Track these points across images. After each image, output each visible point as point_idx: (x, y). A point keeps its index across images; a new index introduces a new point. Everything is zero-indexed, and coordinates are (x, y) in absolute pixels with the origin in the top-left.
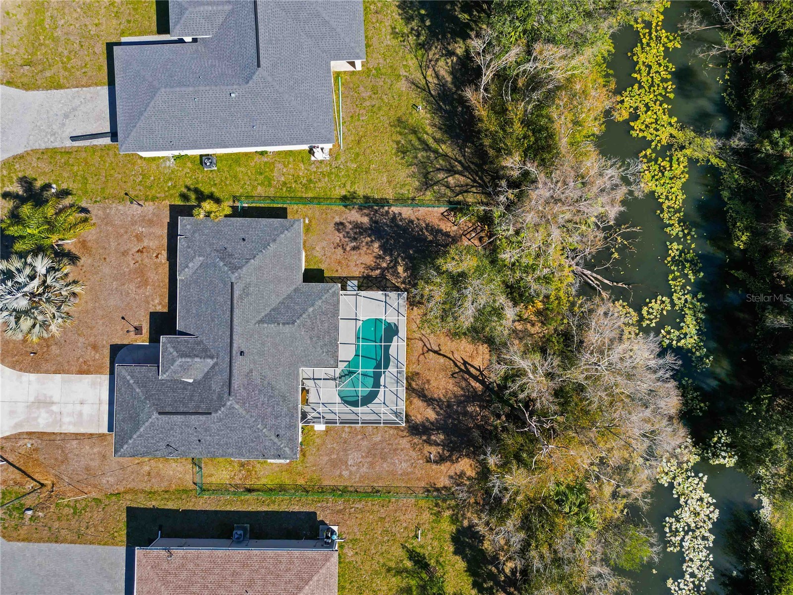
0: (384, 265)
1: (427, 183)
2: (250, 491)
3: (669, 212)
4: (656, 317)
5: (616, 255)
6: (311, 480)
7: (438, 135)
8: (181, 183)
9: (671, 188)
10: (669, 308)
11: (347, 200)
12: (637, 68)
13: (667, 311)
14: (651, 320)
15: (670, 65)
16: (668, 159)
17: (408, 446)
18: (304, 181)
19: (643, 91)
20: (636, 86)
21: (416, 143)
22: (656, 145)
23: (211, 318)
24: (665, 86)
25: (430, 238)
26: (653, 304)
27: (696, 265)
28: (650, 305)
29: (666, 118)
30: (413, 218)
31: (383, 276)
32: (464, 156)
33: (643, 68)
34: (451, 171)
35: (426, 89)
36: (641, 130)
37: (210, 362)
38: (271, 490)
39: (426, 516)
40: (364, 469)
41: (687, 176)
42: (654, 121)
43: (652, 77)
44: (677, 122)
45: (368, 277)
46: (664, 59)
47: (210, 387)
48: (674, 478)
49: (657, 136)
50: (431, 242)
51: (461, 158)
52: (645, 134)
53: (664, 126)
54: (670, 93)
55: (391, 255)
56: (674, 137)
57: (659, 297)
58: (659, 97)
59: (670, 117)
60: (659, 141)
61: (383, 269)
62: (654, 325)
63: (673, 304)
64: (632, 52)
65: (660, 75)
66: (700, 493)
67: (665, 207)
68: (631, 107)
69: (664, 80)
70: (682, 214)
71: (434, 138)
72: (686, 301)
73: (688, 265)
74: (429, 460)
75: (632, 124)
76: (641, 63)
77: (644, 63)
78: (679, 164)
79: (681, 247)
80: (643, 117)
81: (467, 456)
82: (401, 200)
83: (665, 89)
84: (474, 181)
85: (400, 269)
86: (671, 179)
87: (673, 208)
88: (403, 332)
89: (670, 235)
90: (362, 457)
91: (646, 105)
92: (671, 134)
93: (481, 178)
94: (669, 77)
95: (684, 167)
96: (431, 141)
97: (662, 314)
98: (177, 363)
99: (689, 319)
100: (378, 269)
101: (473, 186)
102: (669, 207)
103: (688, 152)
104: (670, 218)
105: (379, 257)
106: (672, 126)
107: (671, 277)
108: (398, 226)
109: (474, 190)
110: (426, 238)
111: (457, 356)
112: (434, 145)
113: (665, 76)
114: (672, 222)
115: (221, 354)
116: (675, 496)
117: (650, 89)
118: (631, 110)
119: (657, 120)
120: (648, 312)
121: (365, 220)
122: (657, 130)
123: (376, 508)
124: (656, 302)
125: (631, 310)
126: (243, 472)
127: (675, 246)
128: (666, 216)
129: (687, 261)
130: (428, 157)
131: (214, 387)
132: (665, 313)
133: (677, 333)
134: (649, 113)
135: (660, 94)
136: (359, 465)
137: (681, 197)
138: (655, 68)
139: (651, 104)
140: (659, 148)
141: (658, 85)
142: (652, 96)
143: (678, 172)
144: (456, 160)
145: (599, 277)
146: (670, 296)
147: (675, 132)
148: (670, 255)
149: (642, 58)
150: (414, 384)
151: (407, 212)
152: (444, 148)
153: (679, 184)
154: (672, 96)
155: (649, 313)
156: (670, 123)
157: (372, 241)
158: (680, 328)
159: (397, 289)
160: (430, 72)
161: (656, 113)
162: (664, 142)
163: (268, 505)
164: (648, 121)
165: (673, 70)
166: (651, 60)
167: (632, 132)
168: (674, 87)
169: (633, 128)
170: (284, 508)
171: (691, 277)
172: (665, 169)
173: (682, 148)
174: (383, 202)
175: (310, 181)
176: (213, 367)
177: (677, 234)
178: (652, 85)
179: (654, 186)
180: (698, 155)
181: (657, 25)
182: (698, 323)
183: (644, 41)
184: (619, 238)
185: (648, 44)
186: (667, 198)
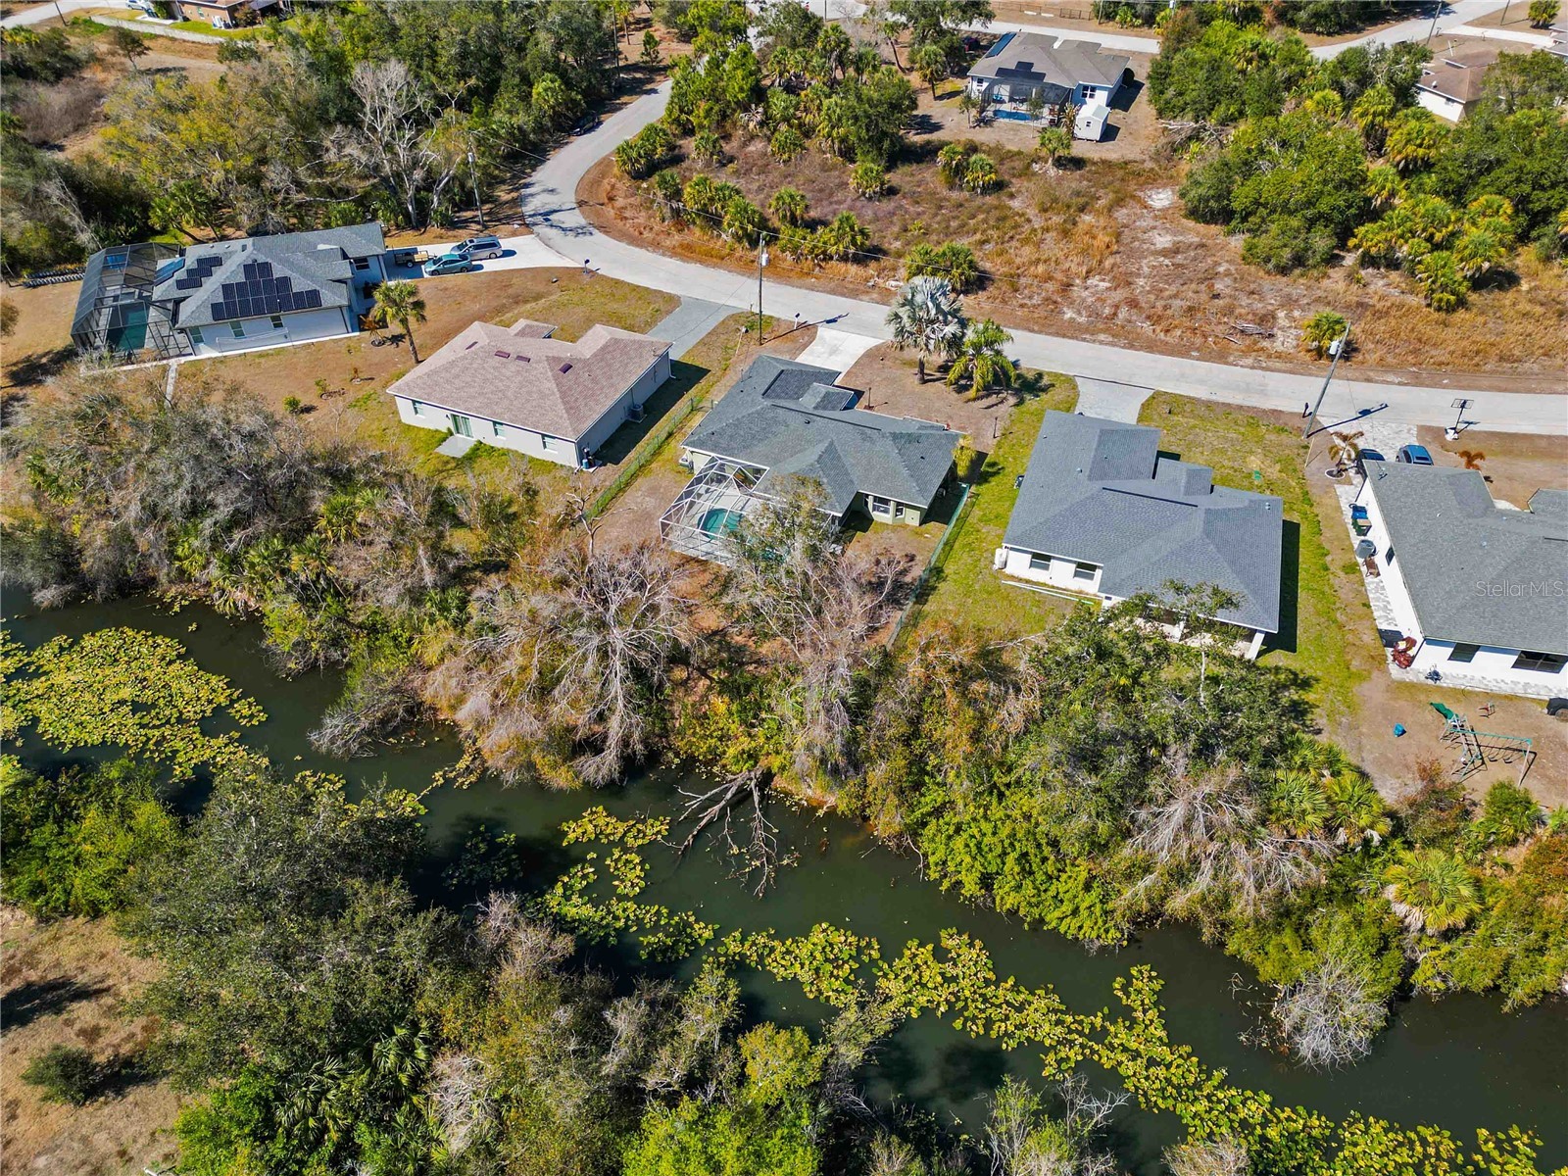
2: (670, 435)
3: (765, 946)
4: (616, 869)
5: (735, 850)
9: (802, 966)
10: (619, 891)
11: (937, 572)
12: (1022, 989)
13: (617, 887)
14: (617, 861)
15: (1013, 1044)
16: (852, 977)
18: (974, 545)
19: (981, 983)
20: (991, 976)
22: (881, 969)
24: (979, 1022)
26: (638, 872)
27: (663, 953)
28: (639, 868)
29: (923, 1000)
33: (1021, 997)
36: (915, 956)
40: (632, 507)
41: (811, 996)
42: (924, 981)
43: (1000, 1006)
44: (909, 1015)
46: (1028, 1039)
49: (897, 976)
52: (906, 960)
53: (910, 992)
54: (964, 1024)
56: (884, 1002)
57: (642, 884)
58: (961, 1004)
59: (922, 1009)
60: (885, 975)
62: (608, 862)
63: (625, 898)
64: (1054, 991)
65: (1001, 1021)
67: (776, 943)
68: (959, 956)
69: (989, 1023)
70: (753, 964)
72: (616, 918)
73: (669, 942)
75: (930, 947)
76: (1030, 998)
77: (1030, 1003)
78: (837, 991)
79: (702, 943)
80: (936, 967)
83: (974, 1019)
86: (817, 970)
87: (769, 955)
89: (728, 934)
91: (954, 979)
92: (891, 998)
94: (993, 1034)
95: (828, 998)
97: (617, 878)
99: (587, 911)
102: (772, 950)
103: (852, 1015)
104: (754, 944)
106: (905, 1005)
107: (664, 911)
113: (996, 1027)
114: (747, 945)
117: (981, 995)
118: (954, 954)
119: (924, 986)
120: (631, 862)
122: (907, 979)
124: (638, 877)
125: (646, 841)
127: (708, 934)
128: (761, 940)
129: (675, 943)
132: (616, 883)
133: (578, 886)
134: (939, 979)
135: (966, 1008)
137: (781, 973)
138: (1016, 1018)
139: (953, 987)
140: (874, 970)
141: (983, 1011)
142: (967, 993)
143: (824, 986)
146: (638, 900)
147: (891, 1006)
148: (697, 921)
149: (1038, 1003)
150: (695, 564)
153: (805, 976)
154: (958, 1024)
155: (628, 862)
156: (909, 1003)
158: (582, 893)
161: (936, 988)
162: (882, 983)
163: (648, 440)
164: (926, 974)
165: (1004, 1046)
166: (1032, 1015)
167: (916, 942)
168: (973, 1035)
169: (922, 945)
170: (639, 447)
171: (648, 939)
172: (837, 967)
173: (862, 1006)
175: (973, 549)
178: (985, 1000)
179: (815, 940)
180: (839, 1027)
181: (1093, 1052)
182: (574, 921)
183: (1069, 1019)
184: (758, 863)
185: (1058, 1022)
186: (788, 952)
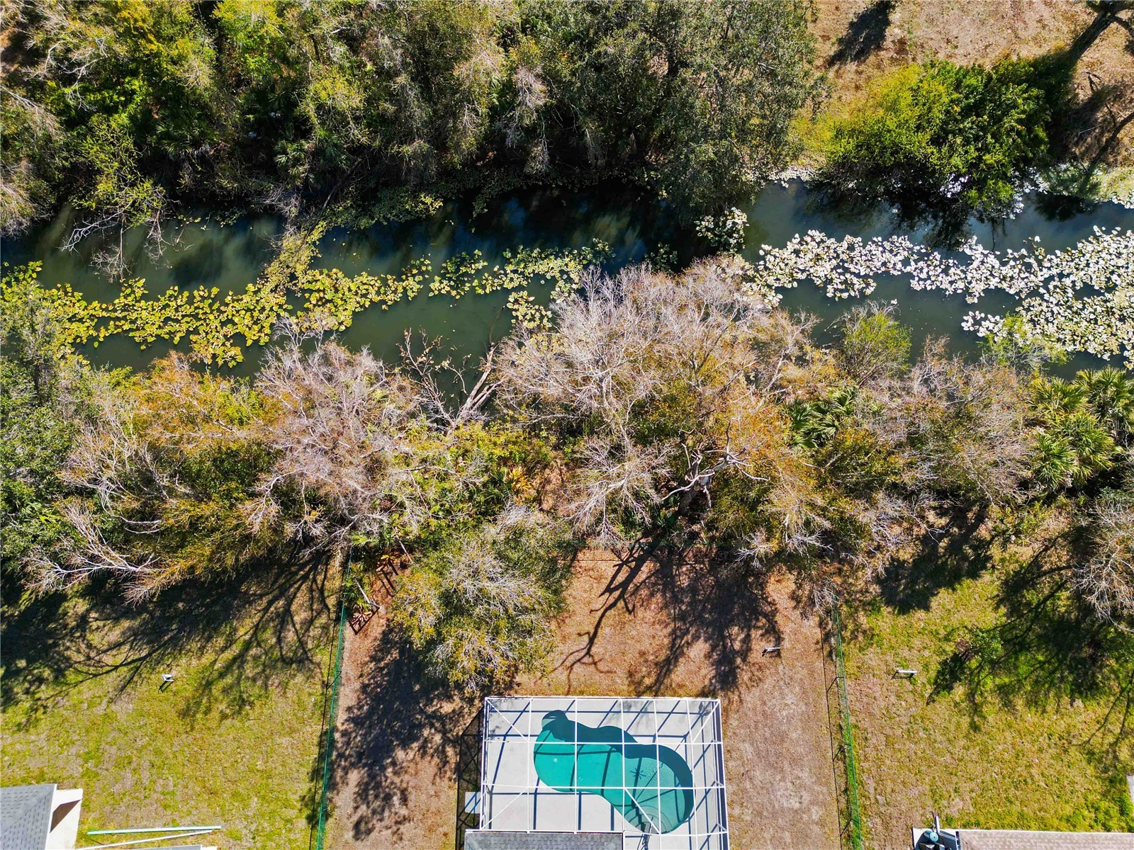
0: (438, 738)
1: (301, 660)
3: (385, 293)
4: (537, 310)
5: (445, 364)
7: (220, 641)
9: (350, 290)
10: (525, 293)
11: (316, 814)
12: (167, 337)
13: (529, 295)
14: (542, 317)
15: (170, 292)
16: (307, 295)
17: (756, 692)
19: (201, 329)
20: (193, 338)
21: (229, 680)
22: (285, 310)
24: (200, 299)
25: (395, 654)
26: (518, 314)
27: (463, 260)
28: (521, 318)
29: (246, 298)
30: (357, 685)
31: (456, 742)
32: (261, 596)
33: (167, 329)
34: (285, 617)
35: (136, 667)
36: (260, 331)
39: (872, 657)
40: (805, 775)
41: (334, 270)
42: (249, 313)
43: (183, 316)
44: (255, 283)
45: (460, 771)
46: (158, 300)
48: (769, 287)
49: (271, 309)
50: (402, 653)
51: (265, 600)
52: (267, 325)
53: (258, 301)
54: (210, 293)
55: (421, 726)
56: (277, 286)
57: (510, 306)
58: (215, 307)
59: (246, 292)
60: (281, 306)
61: (446, 740)
62: (549, 313)
63: (519, 288)
64: (140, 344)
65: (181, 306)
66: (786, 253)
67: (377, 299)
68: (223, 344)
69: (190, 301)
70: (389, 277)
71: (223, 650)
72: (515, 272)
73: (463, 269)
74: (777, 654)
75: (249, 343)
76: (159, 332)
77: (160, 327)
78: (316, 281)
79: (437, 278)
80: (241, 329)
81: (762, 586)
82: (326, 706)
83: (203, 299)
84: (305, 578)
85: (447, 708)
86: (337, 291)
87: (379, 288)
88: (560, 703)
89: (419, 291)
90: (783, 779)
91: (223, 324)
92: (272, 291)
93: (302, 567)
94: (186, 294)
95: (321, 273)
96: (228, 655)
97: (533, 303)
99: (541, 267)
100: (444, 752)
101: (315, 580)
102: (378, 293)
103: (300, 268)
104: (395, 292)
105: (423, 750)
106: (259, 290)
107: (480, 291)
108: (370, 713)
109: (320, 578)
110: (395, 661)
111: (599, 603)
112: (236, 649)
113: (185, 299)
114: (400, 290)
116: (795, 284)
117: (200, 319)
118: (228, 344)
119: (248, 310)
120: (530, 321)
121: (354, 776)
122: (263, 309)
123: (872, 754)
124: (516, 310)
127: (435, 285)
128: (391, 297)
129: (458, 270)
130: (256, 658)
132: (532, 299)
133: (561, 283)
134: (236, 320)
135: (211, 306)
136: (798, 786)
137: (365, 277)
138: (169, 313)
139: (223, 318)
140: (290, 307)
141: (197, 308)
142: (211, 317)
143: (327, 282)
144: (266, 610)
145: (477, 387)
146: (507, 292)
147: (270, 286)
148: (448, 292)
149: (153, 330)
150: (648, 681)
151: (348, 696)
152: (244, 630)
153: (345, 283)
154: (215, 291)
155: (533, 319)
156: (255, 293)
157: (394, 764)
158: (554, 281)
159: (480, 715)
160: (108, 659)
161: (238, 312)
162: (282, 300)
164: (248, 321)
165: (176, 288)
166: (157, 318)
167: (262, 343)
168: (202, 288)
169: (256, 342)
171: (480, 265)
172: (321, 299)
173: (293, 277)
174: (326, 742)
177: (419, 283)
178: (196, 317)
179: (345, 313)
180: (306, 255)
181: (106, 310)
182: (546, 257)
183: (126, 327)
184: (420, 360)
185: (133, 322)
186: (364, 296)
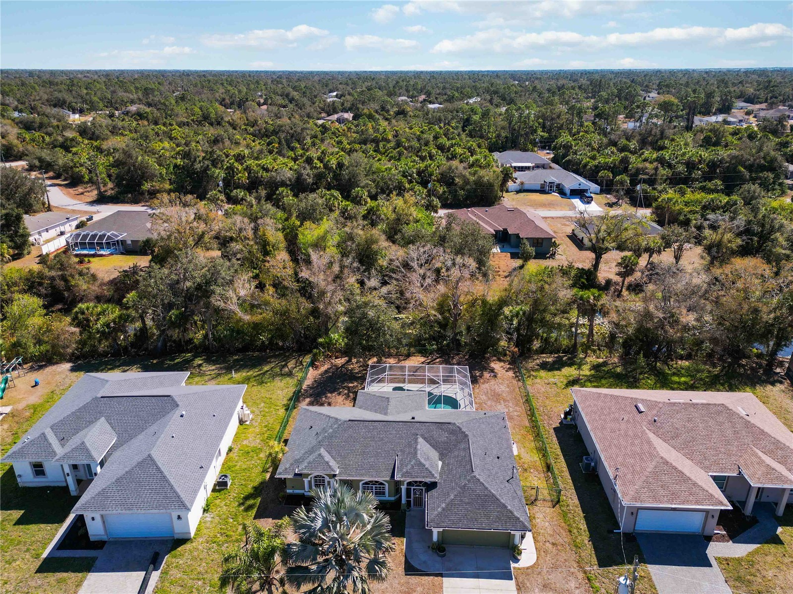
0: (346, 392)
1: (290, 374)
2: (549, 468)
6: (528, 432)
7: (256, 370)
8: (234, 510)
17: (486, 384)
18: (265, 429)
21: (258, 378)
23: (379, 441)
30: (313, 380)
34: (286, 365)
35: (219, 375)
37: (420, 440)
38: (544, 456)
40: (510, 404)
47: (444, 443)
51: (277, 362)
55: (339, 389)
71: (257, 372)
74: (495, 376)
81: (488, 364)
85: (351, 385)
96: (259, 373)
98: (422, 461)
105: (339, 394)
108: (317, 386)
110: (330, 375)
112: (262, 372)
115: (413, 431)
121: (308, 400)
123: (540, 401)
126: (532, 471)
130: (270, 374)
131: (444, 439)
136: (507, 407)
144: (277, 364)
151: (308, 382)
152: (266, 368)
157: (326, 397)
160: (209, 373)
163: (558, 455)
170: (557, 446)
175: (266, 426)
176: (425, 439)
